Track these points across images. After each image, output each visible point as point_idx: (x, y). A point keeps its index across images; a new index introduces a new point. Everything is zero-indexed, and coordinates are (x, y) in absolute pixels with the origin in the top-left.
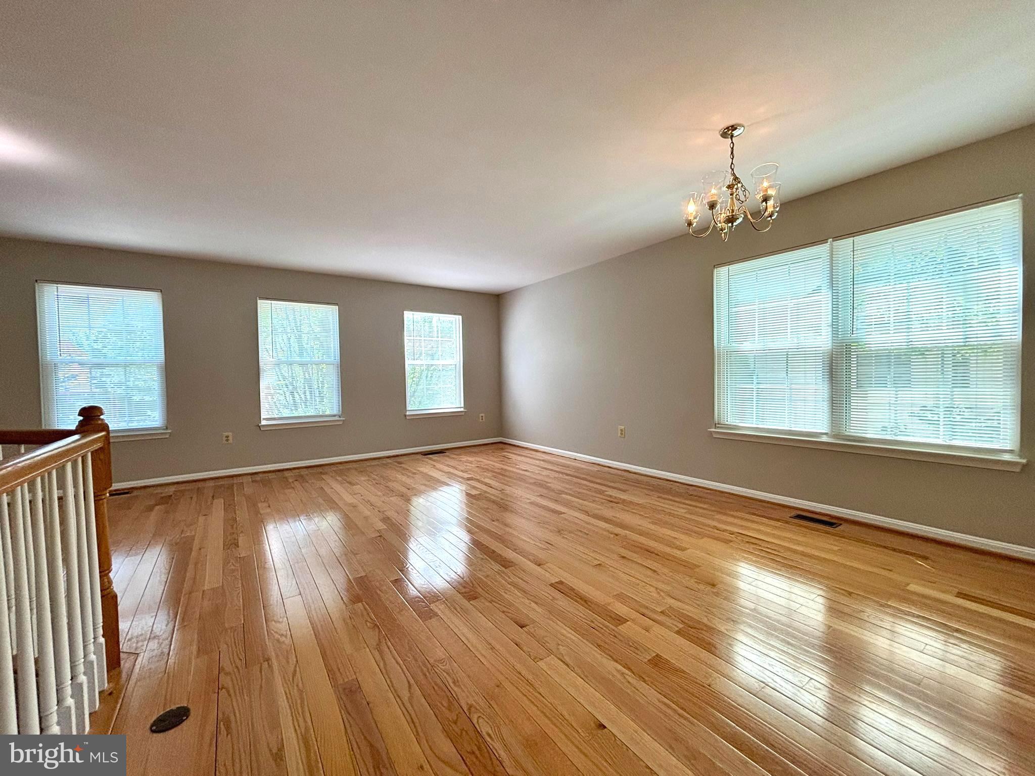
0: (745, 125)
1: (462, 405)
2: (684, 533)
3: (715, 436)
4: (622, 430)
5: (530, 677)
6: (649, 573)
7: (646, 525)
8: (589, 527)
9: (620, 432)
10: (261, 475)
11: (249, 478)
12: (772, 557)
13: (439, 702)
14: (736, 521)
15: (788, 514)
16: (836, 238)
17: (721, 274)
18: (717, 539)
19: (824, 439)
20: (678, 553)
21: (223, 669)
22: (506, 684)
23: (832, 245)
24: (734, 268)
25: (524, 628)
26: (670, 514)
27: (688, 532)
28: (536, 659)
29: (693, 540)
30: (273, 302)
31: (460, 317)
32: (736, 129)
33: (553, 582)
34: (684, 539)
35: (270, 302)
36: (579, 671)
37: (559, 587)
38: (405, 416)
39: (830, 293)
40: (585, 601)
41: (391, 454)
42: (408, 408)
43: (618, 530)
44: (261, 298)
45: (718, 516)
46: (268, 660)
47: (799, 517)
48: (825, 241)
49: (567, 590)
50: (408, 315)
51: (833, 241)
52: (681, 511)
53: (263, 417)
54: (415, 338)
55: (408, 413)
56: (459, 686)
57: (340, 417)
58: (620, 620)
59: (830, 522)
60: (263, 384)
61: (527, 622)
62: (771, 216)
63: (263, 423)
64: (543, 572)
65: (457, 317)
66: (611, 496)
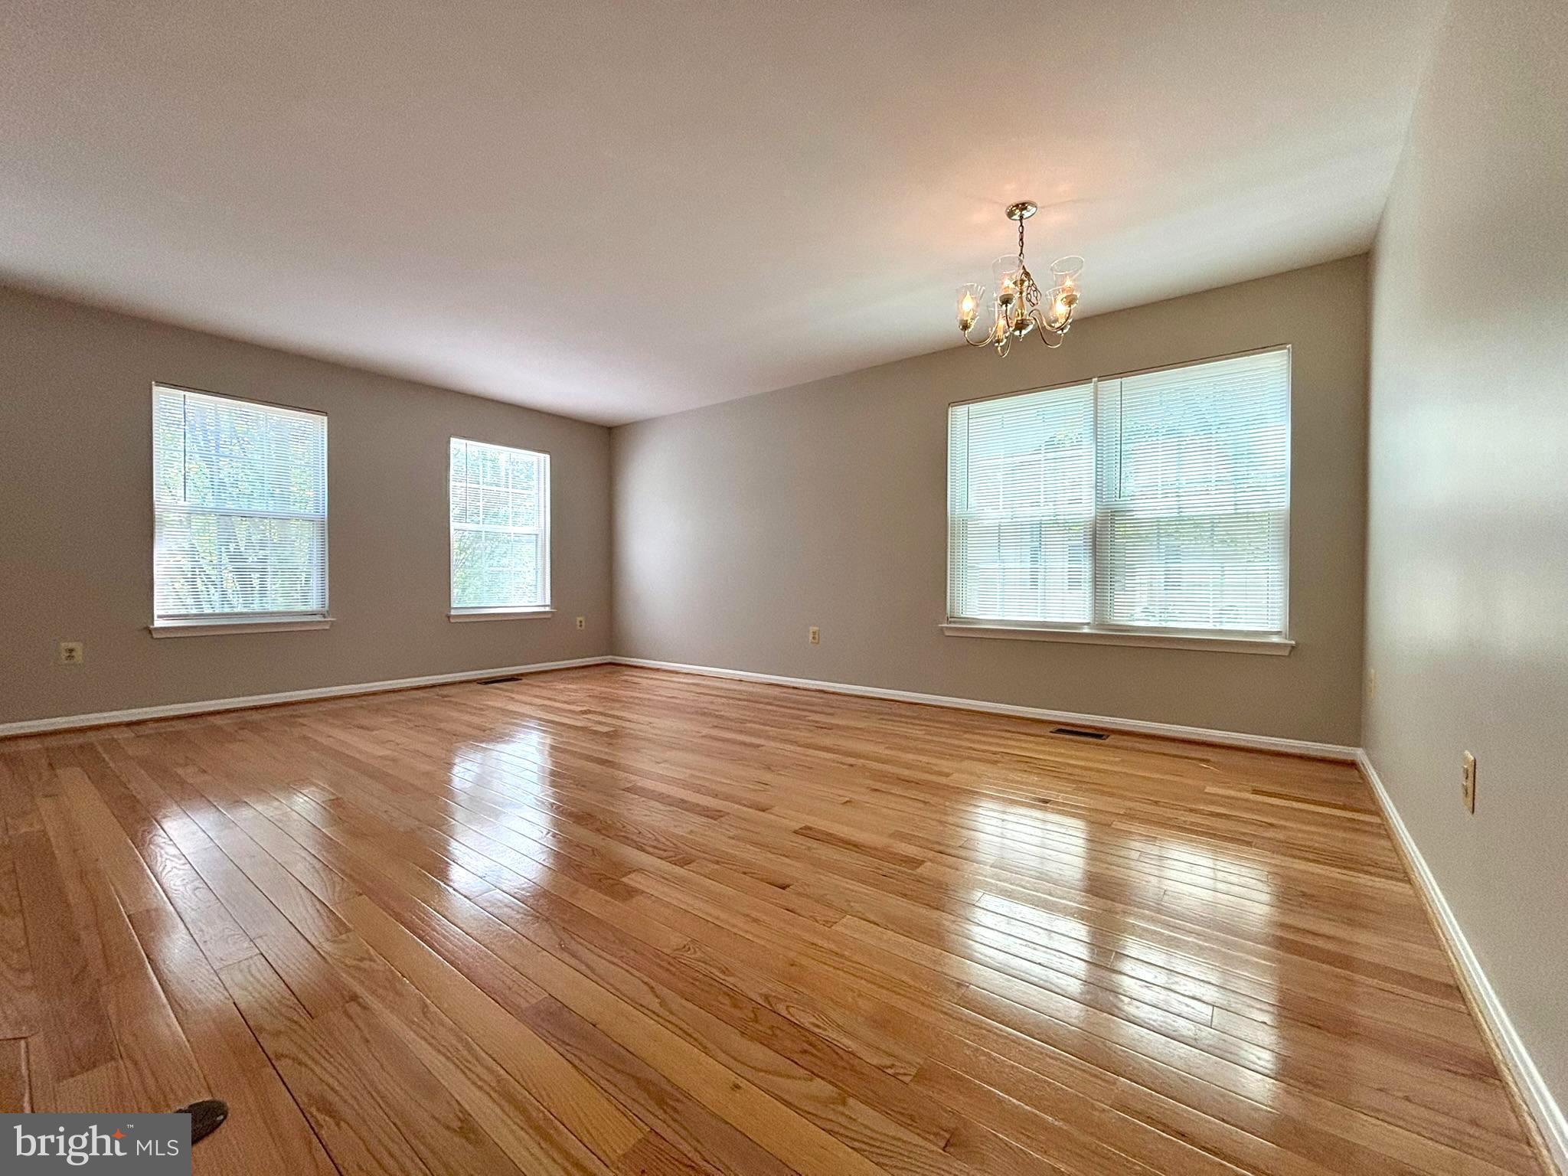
0: (1039, 205)
1: (548, 602)
2: (937, 757)
3: (947, 633)
4: (814, 633)
5: (833, 947)
6: (921, 805)
7: (882, 750)
8: (808, 759)
9: (811, 636)
10: (151, 725)
11: (128, 734)
12: (1054, 774)
13: (714, 1000)
14: (991, 740)
15: (1046, 731)
16: (1103, 377)
17: (959, 415)
18: (980, 760)
19: (1086, 630)
20: (944, 780)
21: (261, 1029)
22: (804, 961)
23: (1096, 387)
24: (975, 407)
25: (788, 889)
26: (907, 738)
27: (941, 755)
28: (828, 923)
29: (955, 765)
30: (187, 393)
31: (548, 457)
32: (1026, 208)
33: (797, 828)
34: (945, 765)
35: (182, 393)
36: (894, 927)
37: (806, 832)
38: (449, 617)
39: (1094, 446)
40: (855, 846)
41: (422, 684)
42: (454, 605)
43: (851, 760)
44: (160, 383)
45: (966, 736)
46: (354, 998)
47: (1060, 731)
48: (1088, 380)
49: (825, 837)
50: (457, 445)
51: (1099, 381)
52: (917, 732)
53: (156, 613)
54: (469, 485)
55: (453, 612)
56: (733, 975)
57: (324, 617)
58: (915, 863)
59: (1098, 734)
60: (160, 550)
61: (788, 881)
62: (1062, 330)
63: (158, 623)
64: (772, 817)
65: (542, 455)
66: (817, 722)
